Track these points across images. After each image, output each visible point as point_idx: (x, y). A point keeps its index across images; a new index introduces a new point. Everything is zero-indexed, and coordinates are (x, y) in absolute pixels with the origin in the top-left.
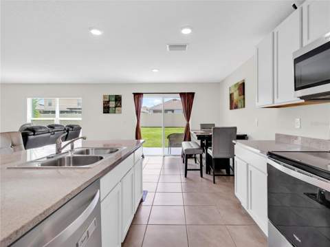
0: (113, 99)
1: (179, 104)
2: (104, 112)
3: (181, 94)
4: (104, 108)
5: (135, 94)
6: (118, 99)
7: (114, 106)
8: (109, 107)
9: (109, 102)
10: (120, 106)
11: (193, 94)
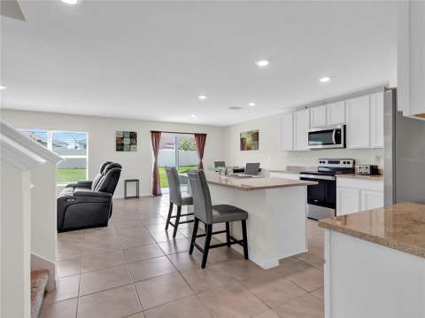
0: (129, 136)
1: (194, 143)
2: (117, 150)
3: (196, 135)
4: (117, 145)
5: (152, 132)
6: (133, 136)
7: (129, 143)
8: (123, 145)
9: (122, 138)
10: (136, 144)
11: (205, 135)
